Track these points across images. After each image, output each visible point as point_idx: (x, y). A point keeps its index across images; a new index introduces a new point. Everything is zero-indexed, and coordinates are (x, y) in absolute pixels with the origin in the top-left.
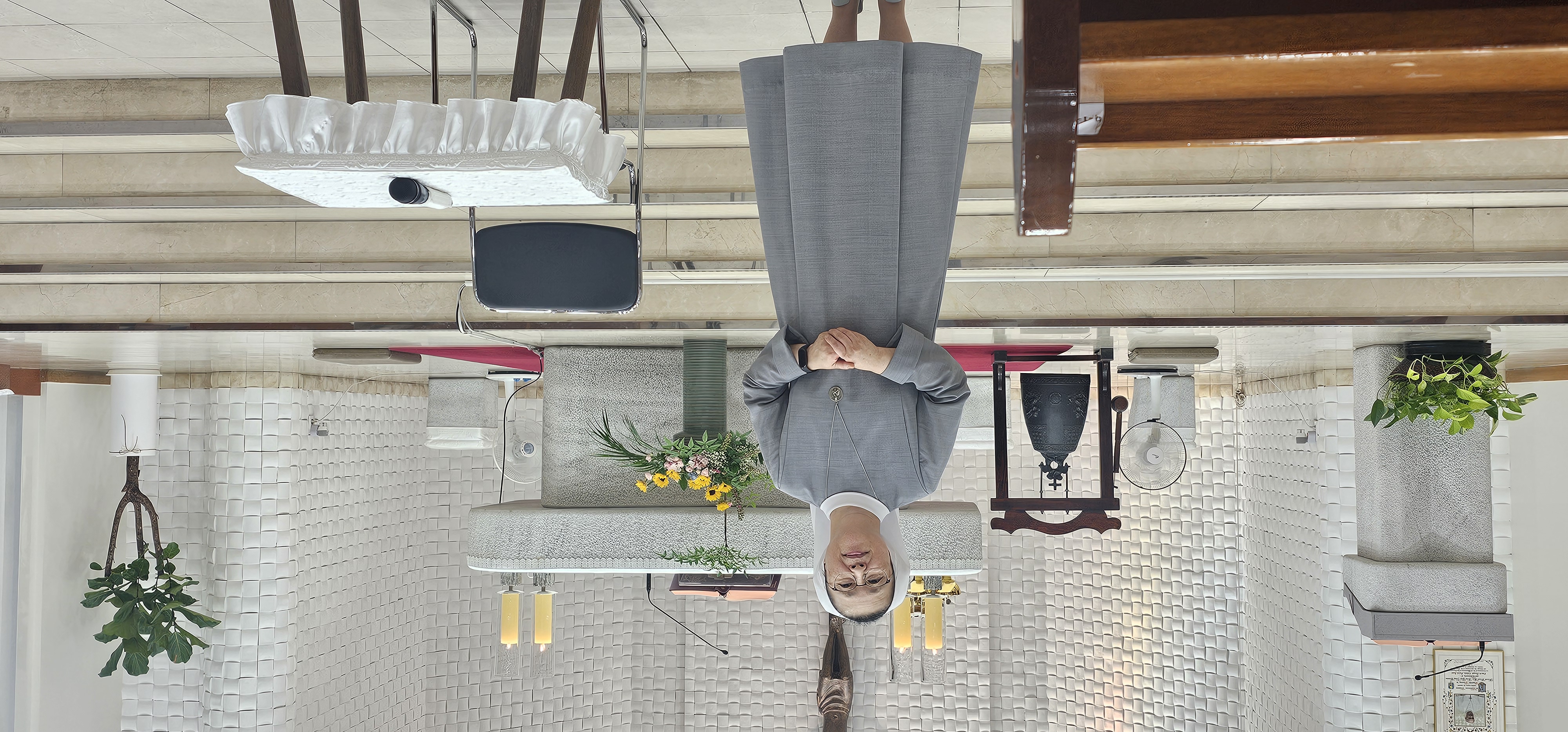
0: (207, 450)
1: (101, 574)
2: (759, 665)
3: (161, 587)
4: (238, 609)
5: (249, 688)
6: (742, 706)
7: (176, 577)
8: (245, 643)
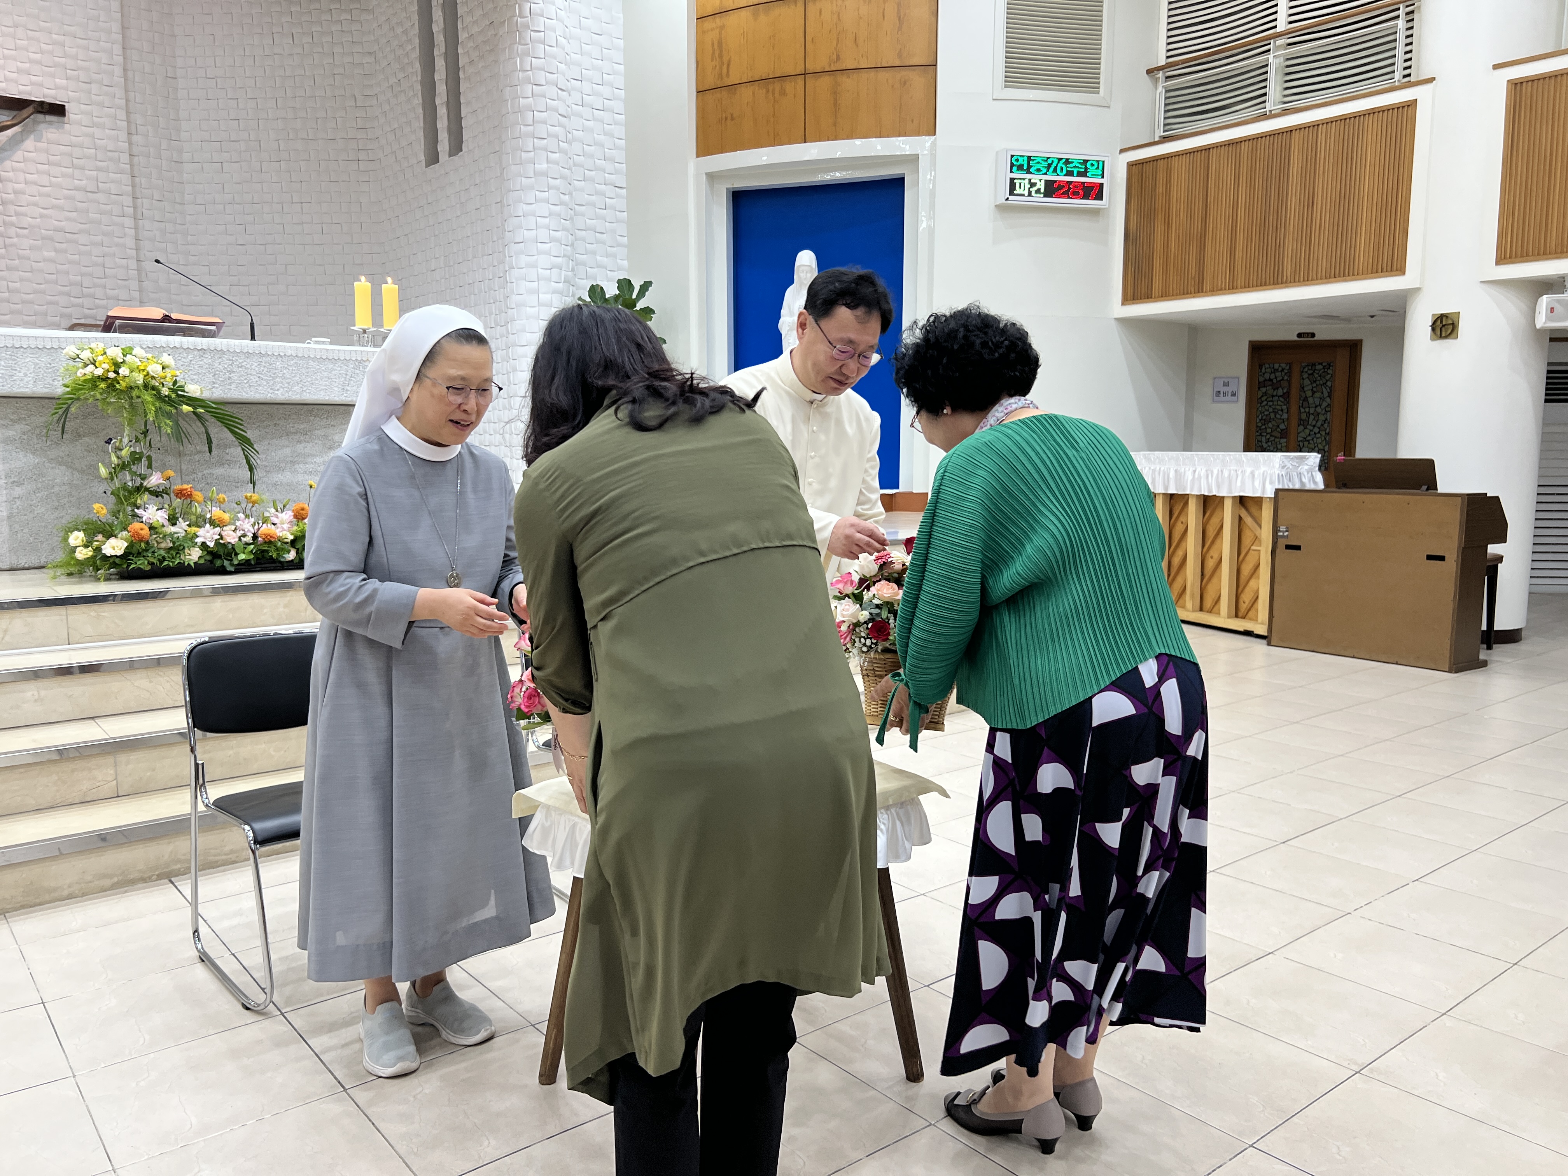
2: (58, 236)
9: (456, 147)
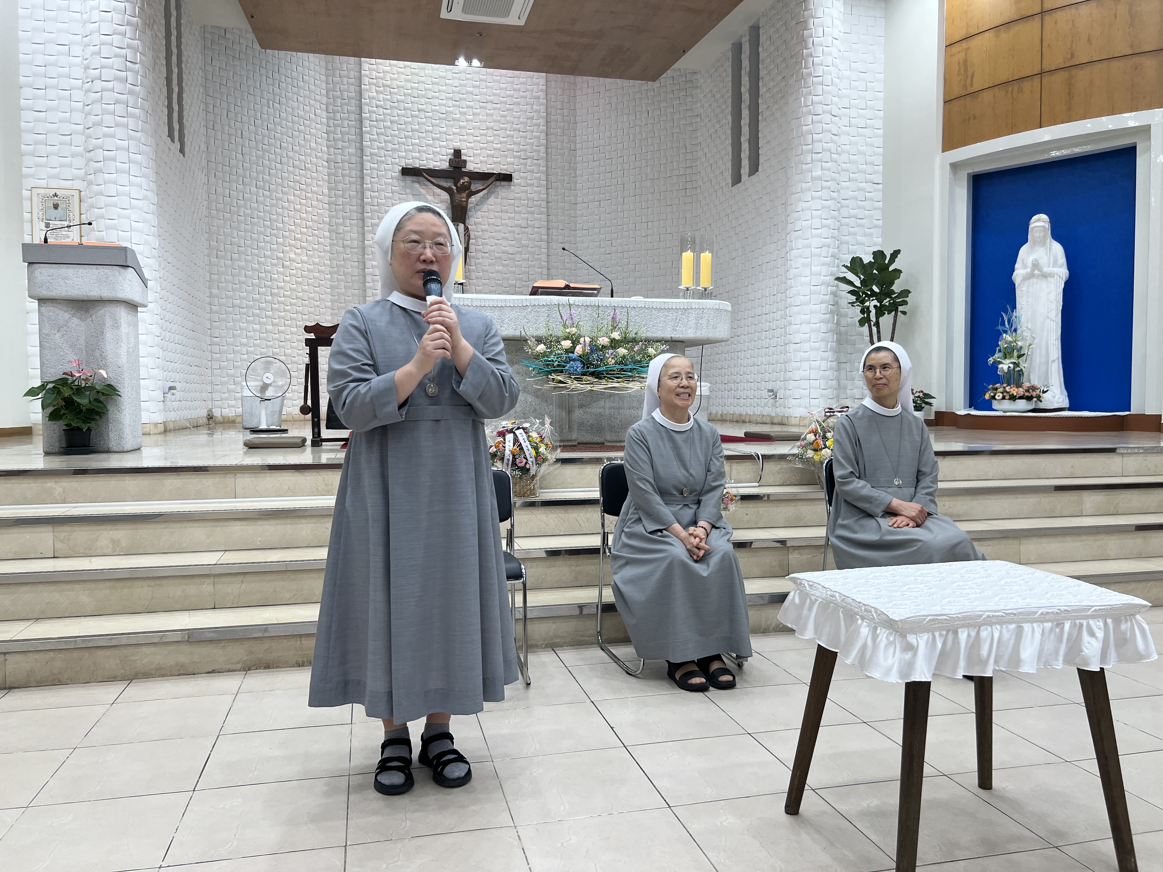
0: (838, 380)
1: (901, 308)
2: (504, 256)
3: (867, 301)
4: (823, 288)
5: (816, 242)
6: (513, 232)
7: (860, 306)
8: (819, 268)
9: (754, 169)
